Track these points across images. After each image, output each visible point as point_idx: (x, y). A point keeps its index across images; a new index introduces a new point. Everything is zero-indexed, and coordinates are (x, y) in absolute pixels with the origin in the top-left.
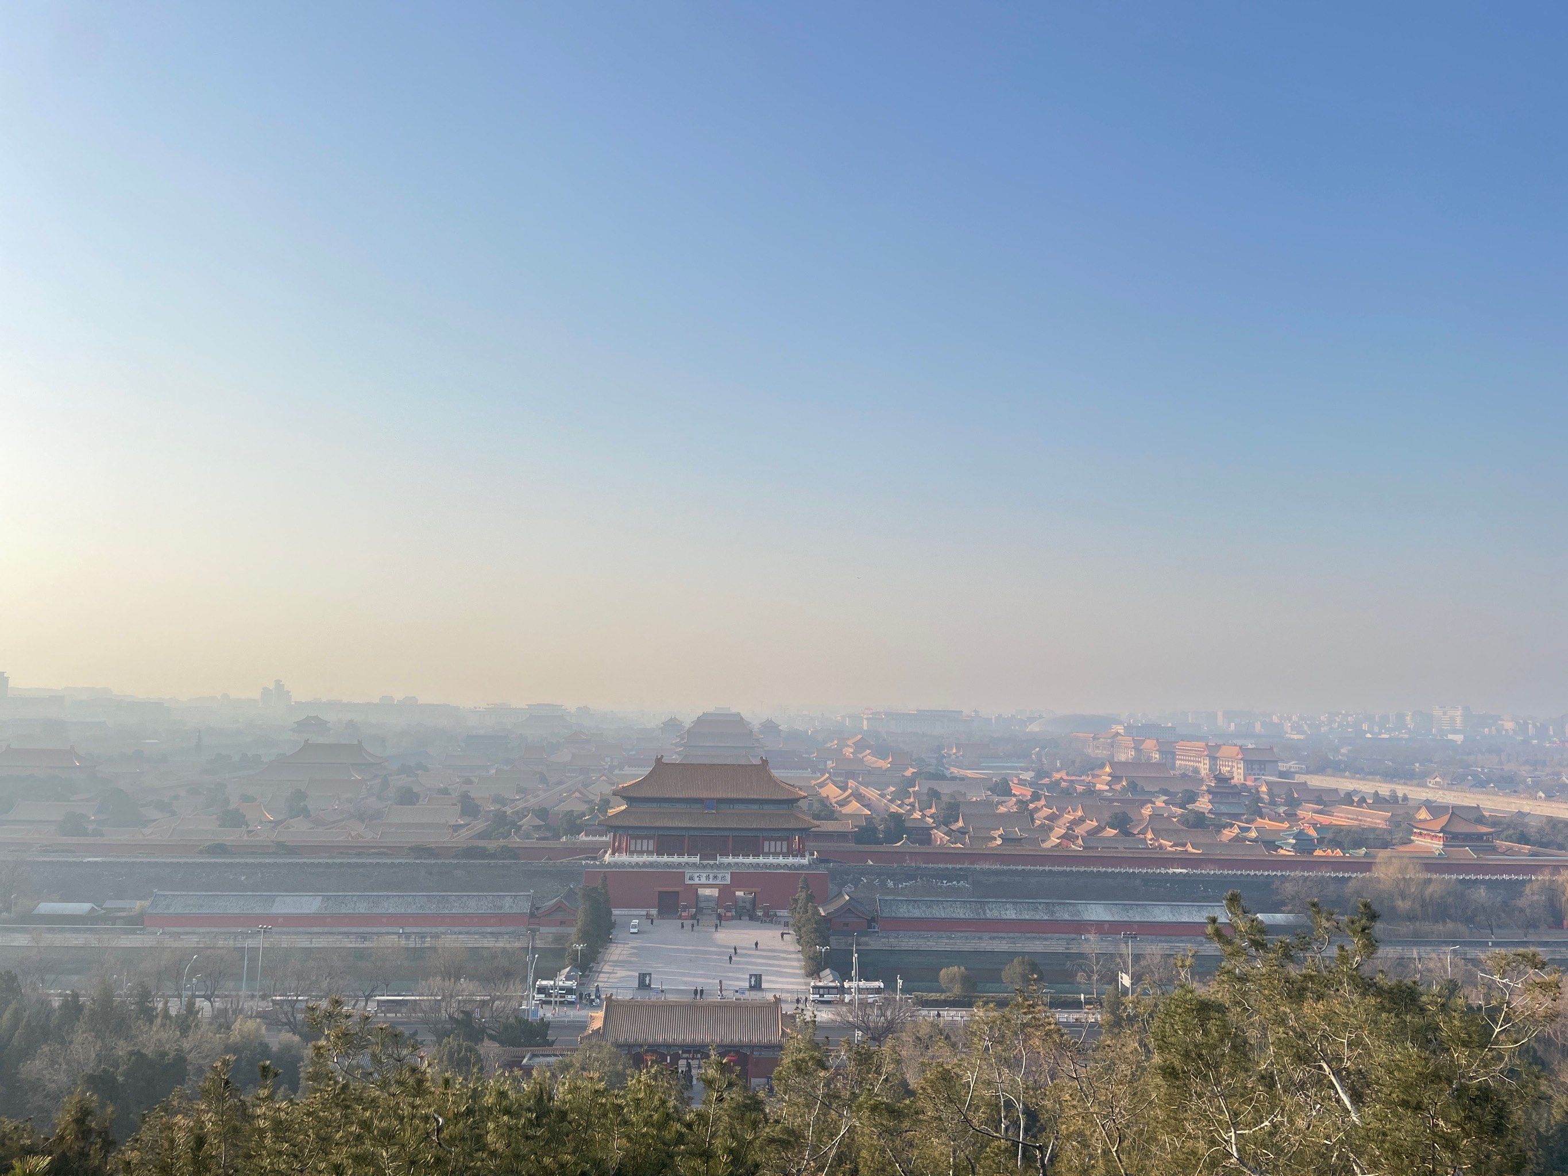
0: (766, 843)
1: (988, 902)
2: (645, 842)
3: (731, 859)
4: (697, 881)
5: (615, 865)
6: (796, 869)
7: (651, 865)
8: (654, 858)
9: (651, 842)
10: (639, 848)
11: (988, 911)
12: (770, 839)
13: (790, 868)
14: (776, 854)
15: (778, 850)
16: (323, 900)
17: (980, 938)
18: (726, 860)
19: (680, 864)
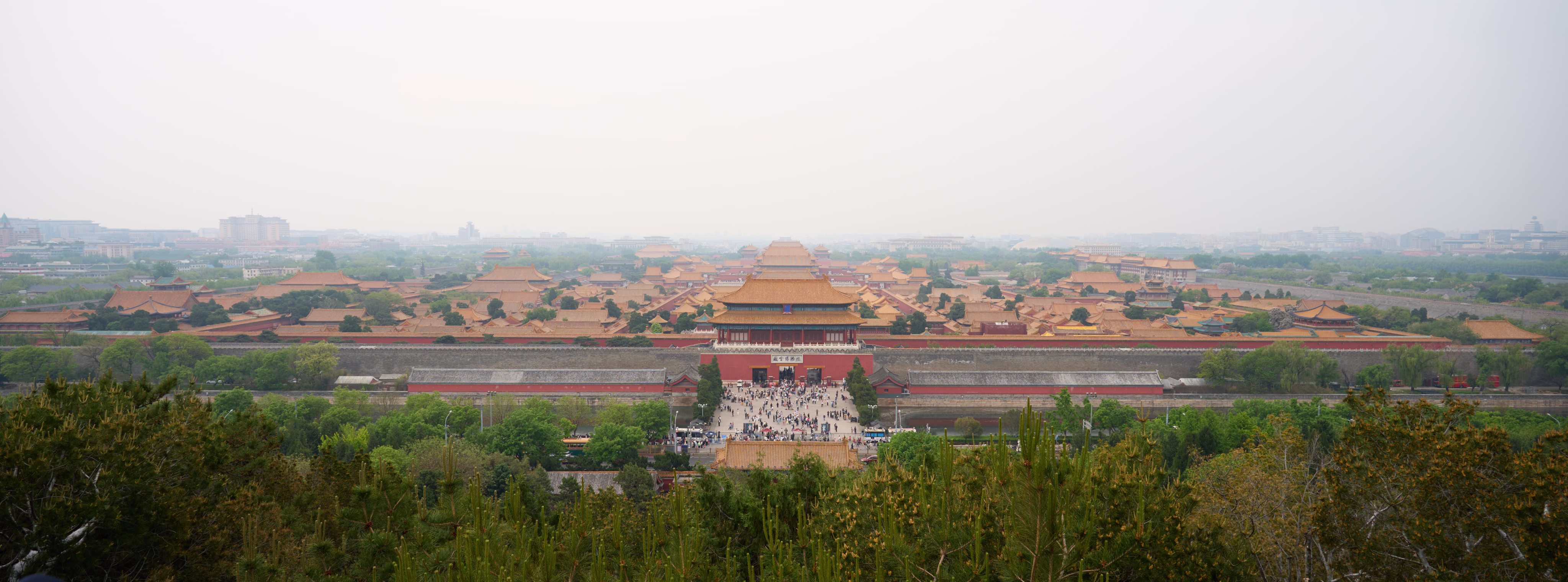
0: (828, 335)
1: (988, 374)
2: (741, 334)
3: (803, 346)
4: (779, 361)
5: (722, 350)
6: (849, 352)
7: (747, 350)
8: (749, 346)
9: (746, 334)
10: (737, 339)
11: (988, 380)
12: (831, 332)
13: (846, 352)
14: (835, 342)
15: (837, 339)
16: (524, 374)
17: (982, 398)
18: (799, 347)
19: (767, 350)
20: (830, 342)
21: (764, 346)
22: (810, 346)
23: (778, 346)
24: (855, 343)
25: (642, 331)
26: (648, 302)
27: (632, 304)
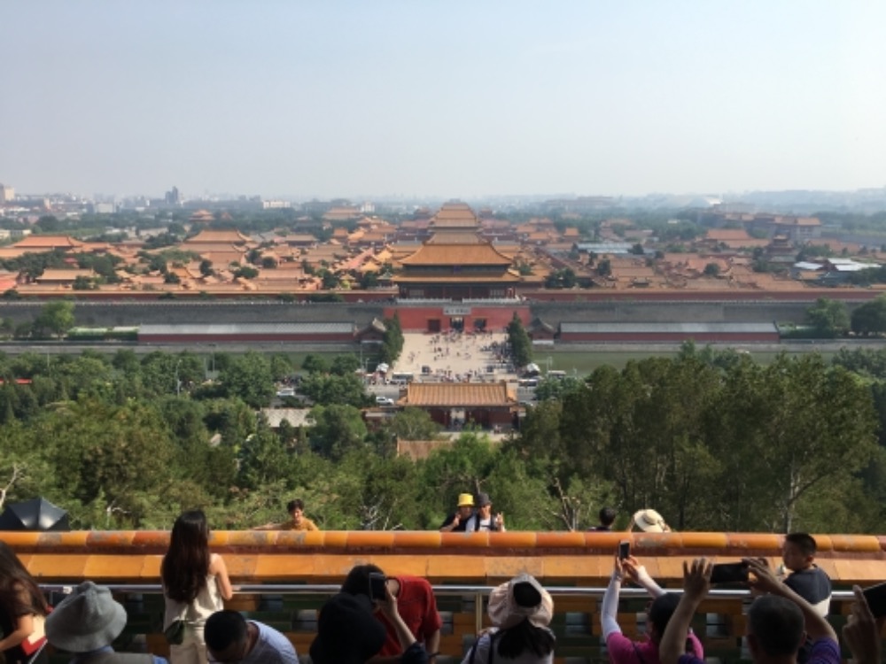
0: (492, 291)
3: (470, 301)
4: (451, 314)
5: (403, 304)
6: (510, 305)
7: (423, 304)
8: (425, 300)
9: (422, 291)
12: (494, 288)
13: (506, 305)
14: (497, 297)
15: (499, 294)
18: (467, 301)
19: (439, 304)
20: (493, 297)
21: (437, 301)
22: (477, 300)
23: (450, 300)
24: (514, 298)
25: (334, 287)
26: (337, 261)
27: (324, 263)
